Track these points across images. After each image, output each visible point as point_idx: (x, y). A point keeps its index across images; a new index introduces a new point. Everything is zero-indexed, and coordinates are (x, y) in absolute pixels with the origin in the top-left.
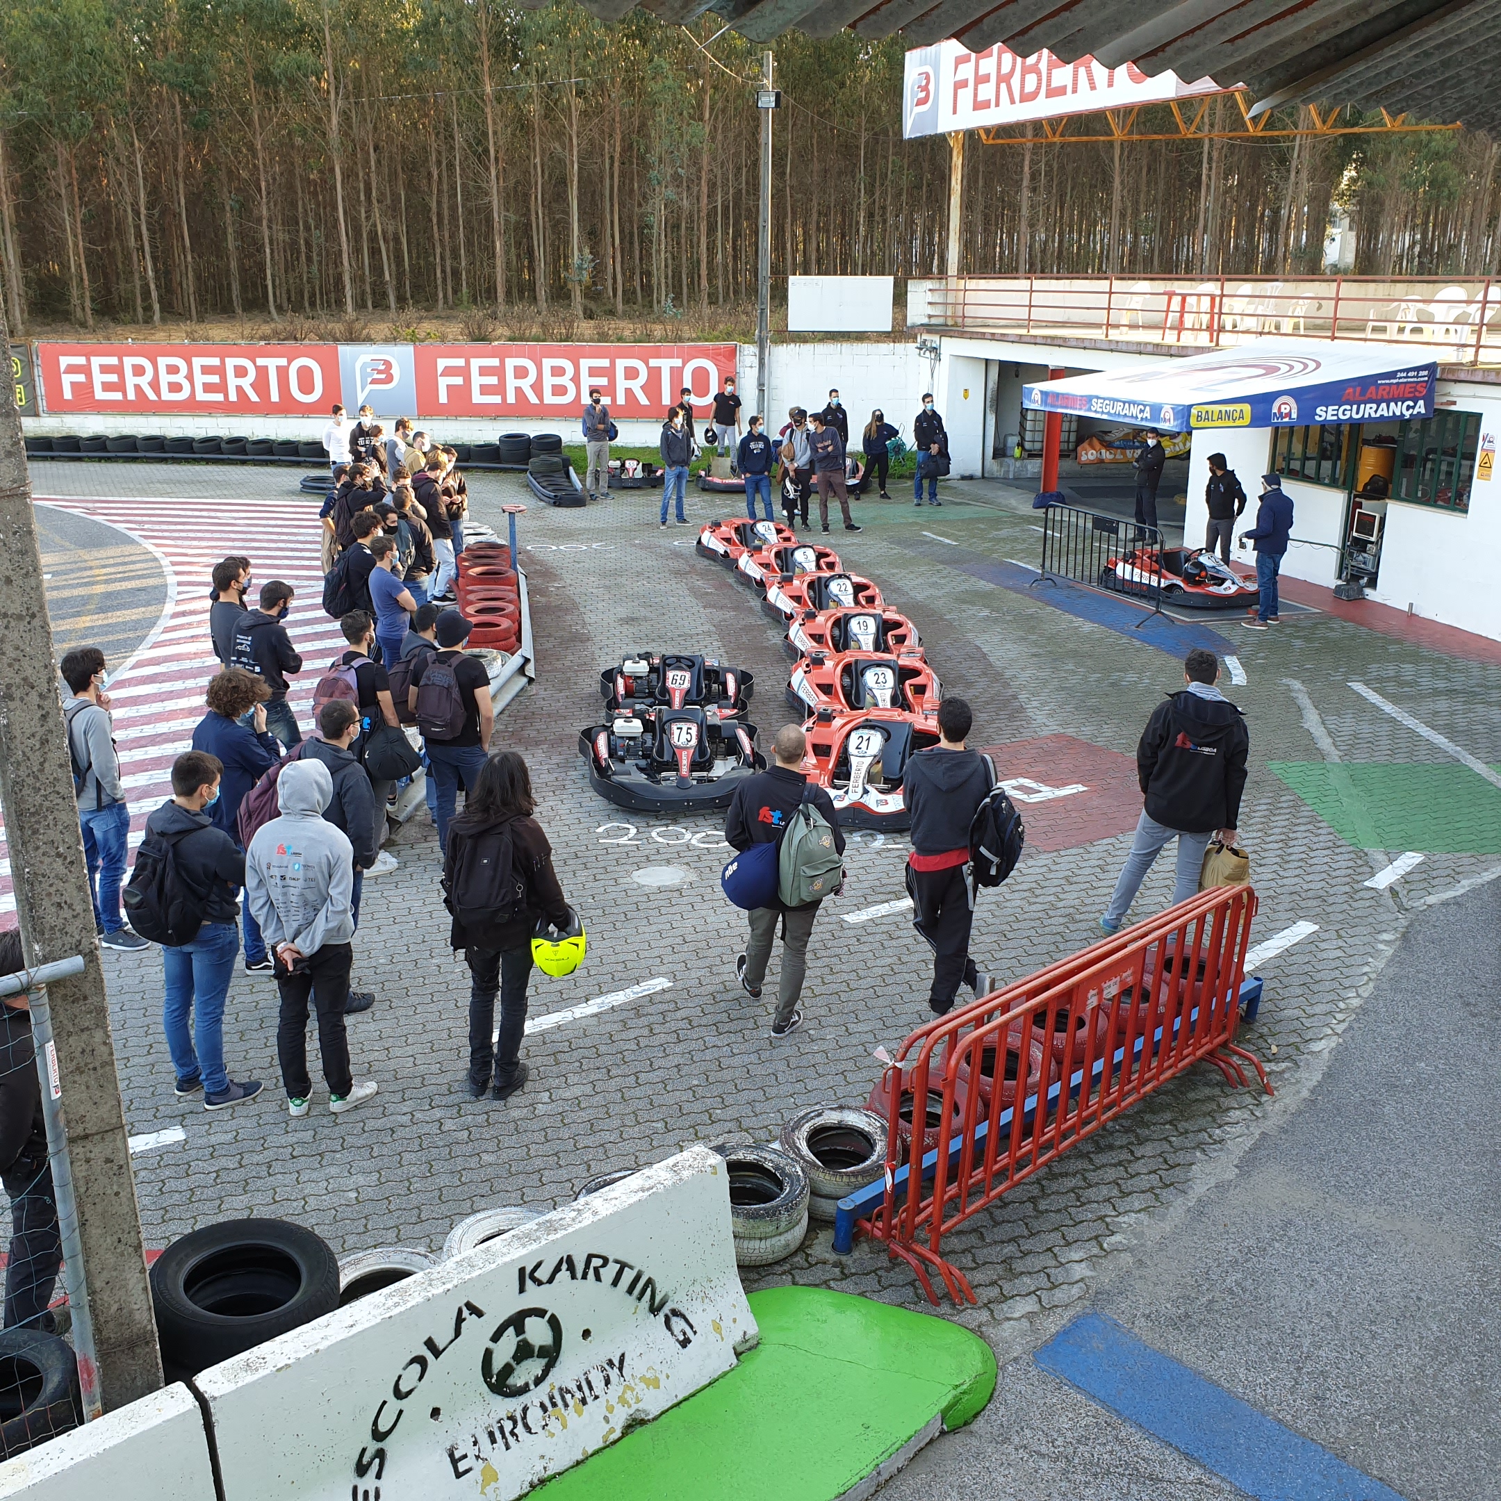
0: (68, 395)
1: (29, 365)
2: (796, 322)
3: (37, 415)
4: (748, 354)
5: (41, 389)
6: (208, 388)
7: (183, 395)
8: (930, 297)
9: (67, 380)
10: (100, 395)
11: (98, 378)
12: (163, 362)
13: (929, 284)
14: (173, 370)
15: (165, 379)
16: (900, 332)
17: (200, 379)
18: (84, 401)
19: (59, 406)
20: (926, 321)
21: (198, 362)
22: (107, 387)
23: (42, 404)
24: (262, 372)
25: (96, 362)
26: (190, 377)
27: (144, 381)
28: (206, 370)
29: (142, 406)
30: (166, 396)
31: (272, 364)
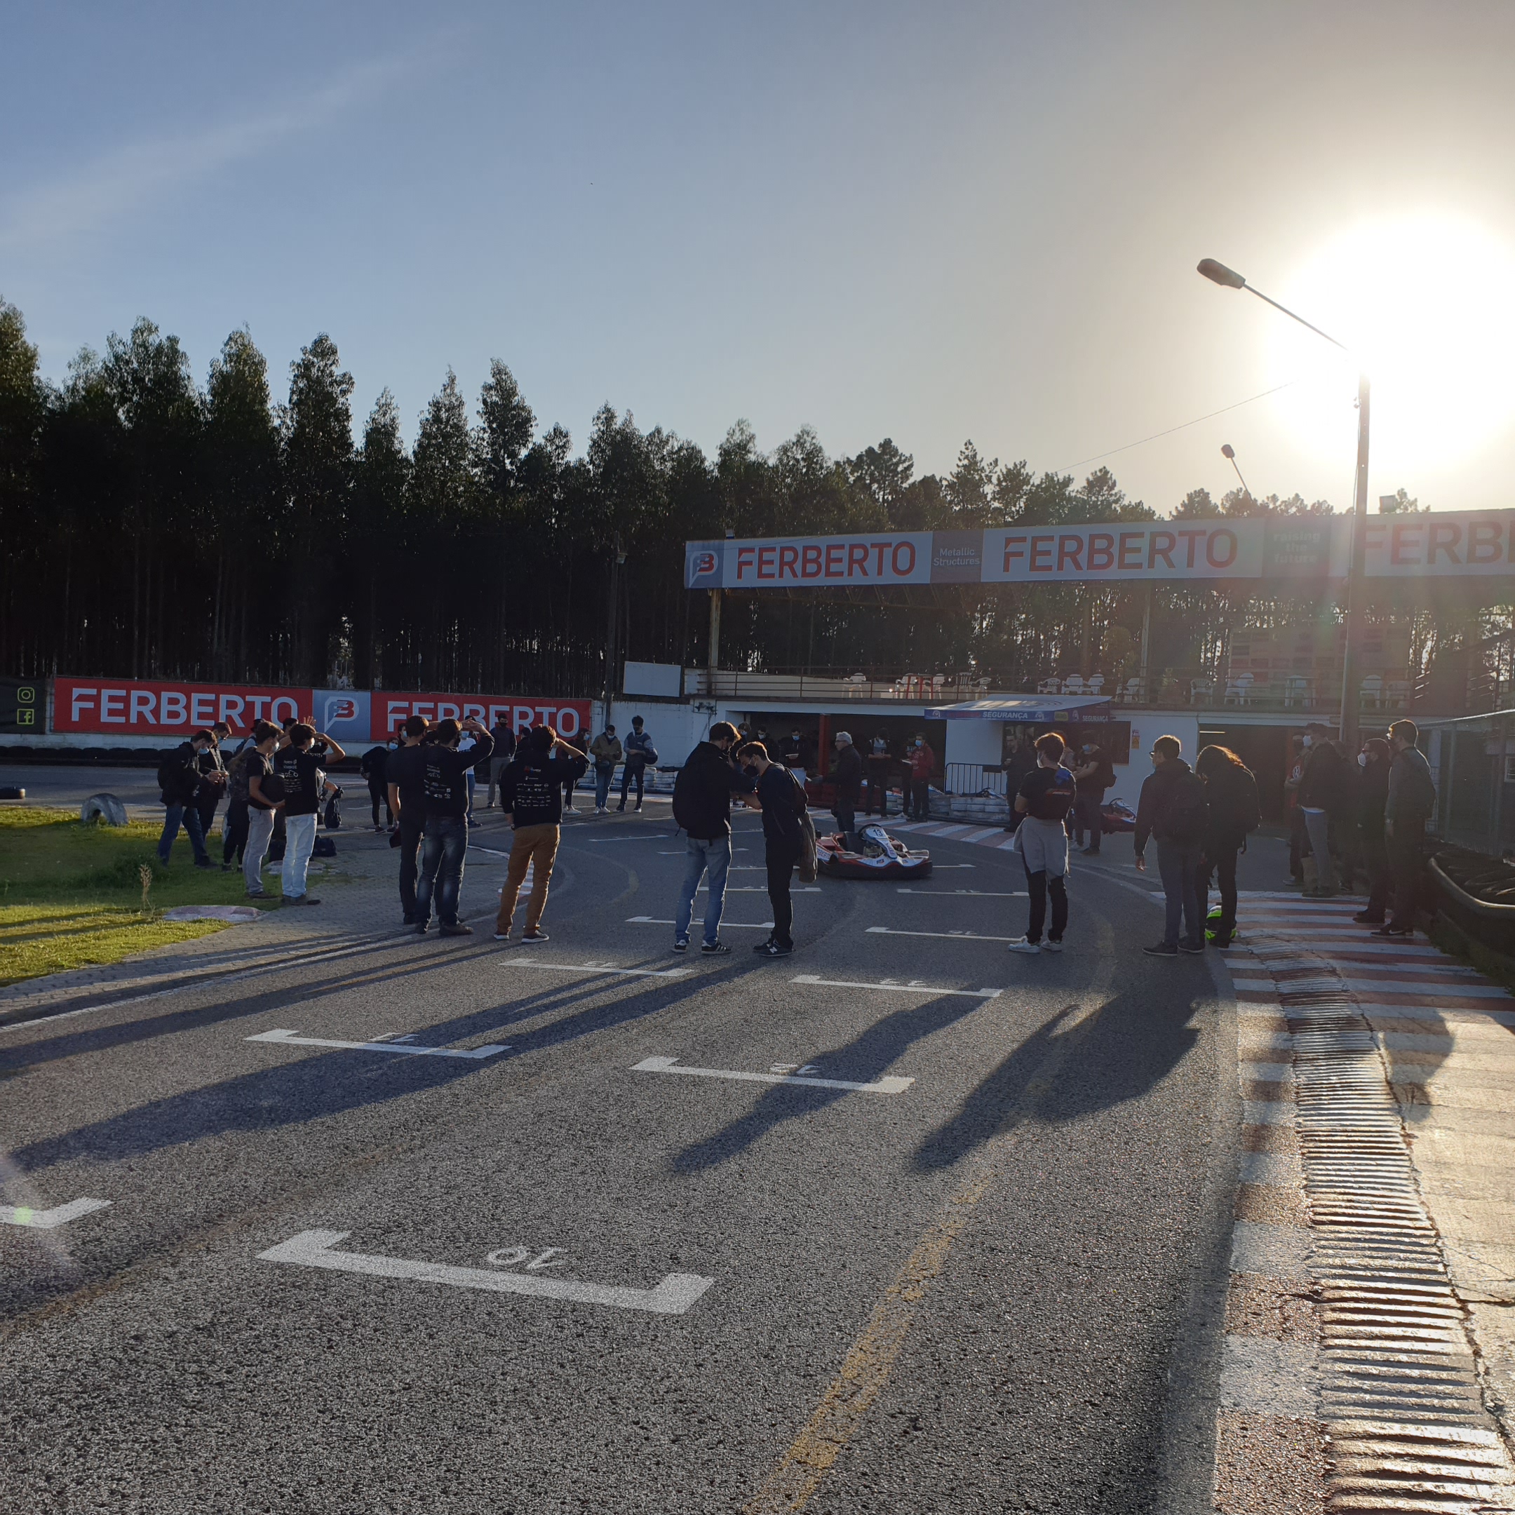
0: (75, 717)
1: (41, 695)
2: (627, 689)
3: (42, 732)
4: (597, 708)
5: (50, 711)
6: (201, 716)
7: (181, 720)
8: (698, 679)
9: (76, 706)
10: (105, 718)
11: (105, 705)
12: (165, 695)
13: (698, 672)
14: (173, 701)
15: (165, 708)
16: (683, 699)
17: (196, 709)
18: (90, 722)
19: (64, 725)
20: (696, 692)
21: (196, 697)
22: (112, 712)
23: (48, 724)
24: (250, 706)
25: (106, 693)
26: (188, 707)
27: (146, 710)
28: (202, 703)
29: (142, 727)
30: (165, 720)
31: (258, 700)
